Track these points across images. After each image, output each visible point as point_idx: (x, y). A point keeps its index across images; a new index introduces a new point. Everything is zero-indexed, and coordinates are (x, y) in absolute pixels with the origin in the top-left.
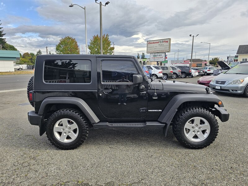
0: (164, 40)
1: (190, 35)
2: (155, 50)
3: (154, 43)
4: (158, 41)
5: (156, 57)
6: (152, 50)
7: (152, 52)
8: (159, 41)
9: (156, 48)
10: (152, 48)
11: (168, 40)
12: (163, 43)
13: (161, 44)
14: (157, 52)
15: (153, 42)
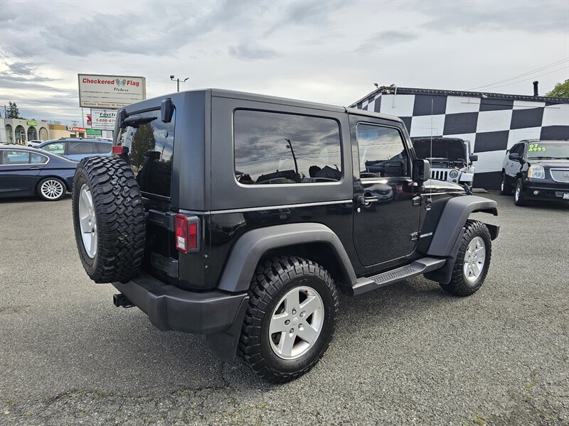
0: (127, 79)
1: (172, 77)
2: (105, 100)
3: (99, 82)
4: (111, 79)
5: (108, 119)
6: (95, 100)
7: (97, 106)
8: (115, 79)
9: (107, 95)
10: (95, 95)
11: (140, 81)
12: (126, 87)
13: (121, 87)
14: (111, 106)
15: (97, 78)
